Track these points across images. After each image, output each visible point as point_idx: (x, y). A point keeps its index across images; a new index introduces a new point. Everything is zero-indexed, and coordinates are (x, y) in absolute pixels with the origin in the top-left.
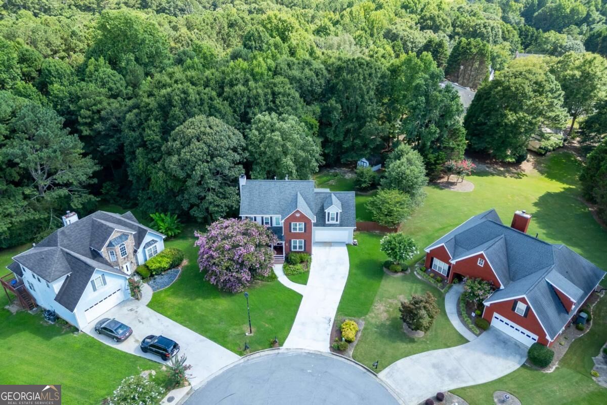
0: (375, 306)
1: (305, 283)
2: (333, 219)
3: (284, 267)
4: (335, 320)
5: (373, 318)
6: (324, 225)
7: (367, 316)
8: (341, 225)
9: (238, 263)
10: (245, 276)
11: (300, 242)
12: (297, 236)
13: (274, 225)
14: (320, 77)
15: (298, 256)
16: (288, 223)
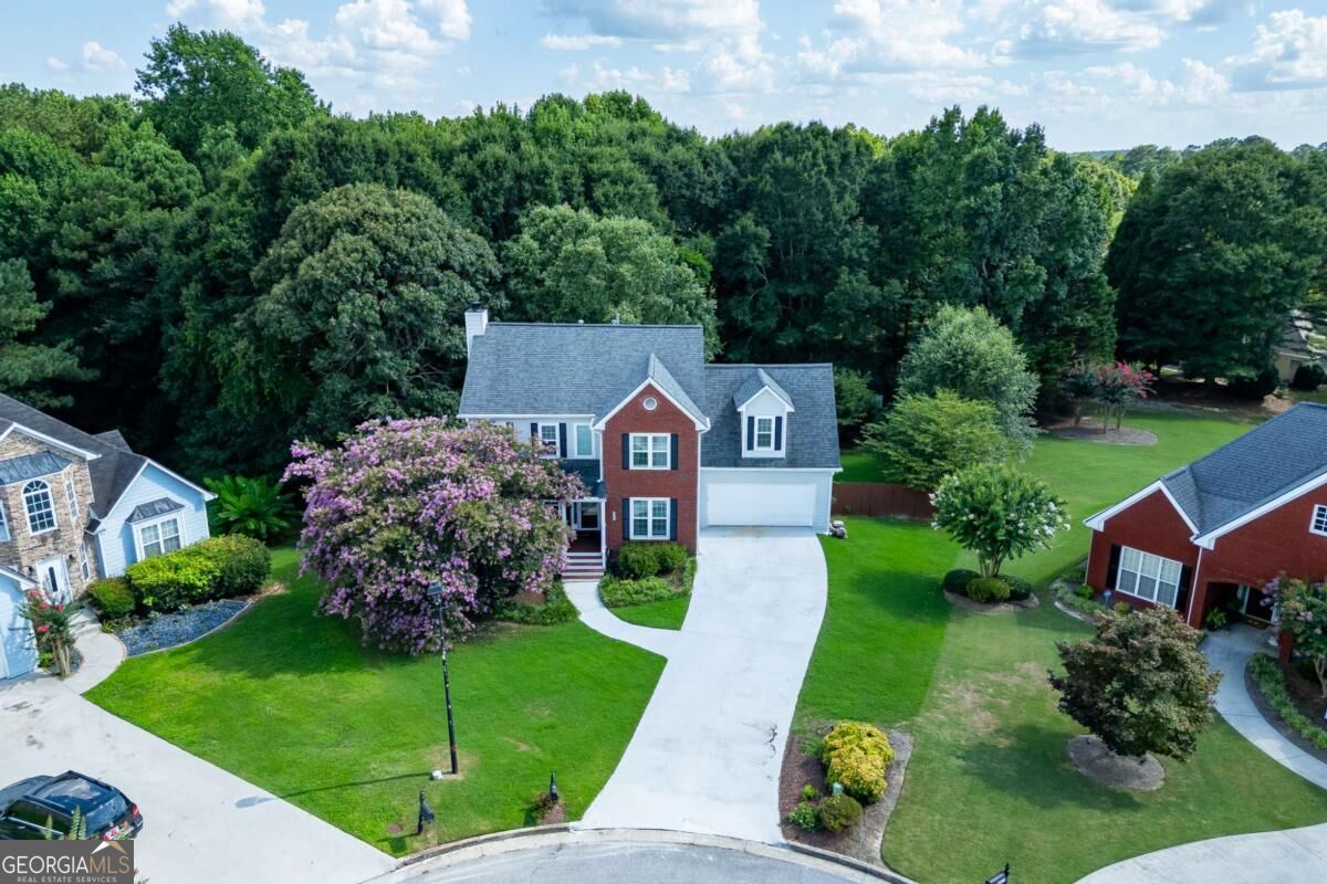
0: (942, 691)
1: (675, 623)
2: (764, 441)
3: (603, 587)
4: (793, 733)
5: (941, 725)
6: (737, 461)
7: (919, 720)
8: (792, 462)
9: (431, 535)
11: (658, 510)
12: (649, 484)
13: (574, 453)
15: (651, 551)
16: (616, 438)
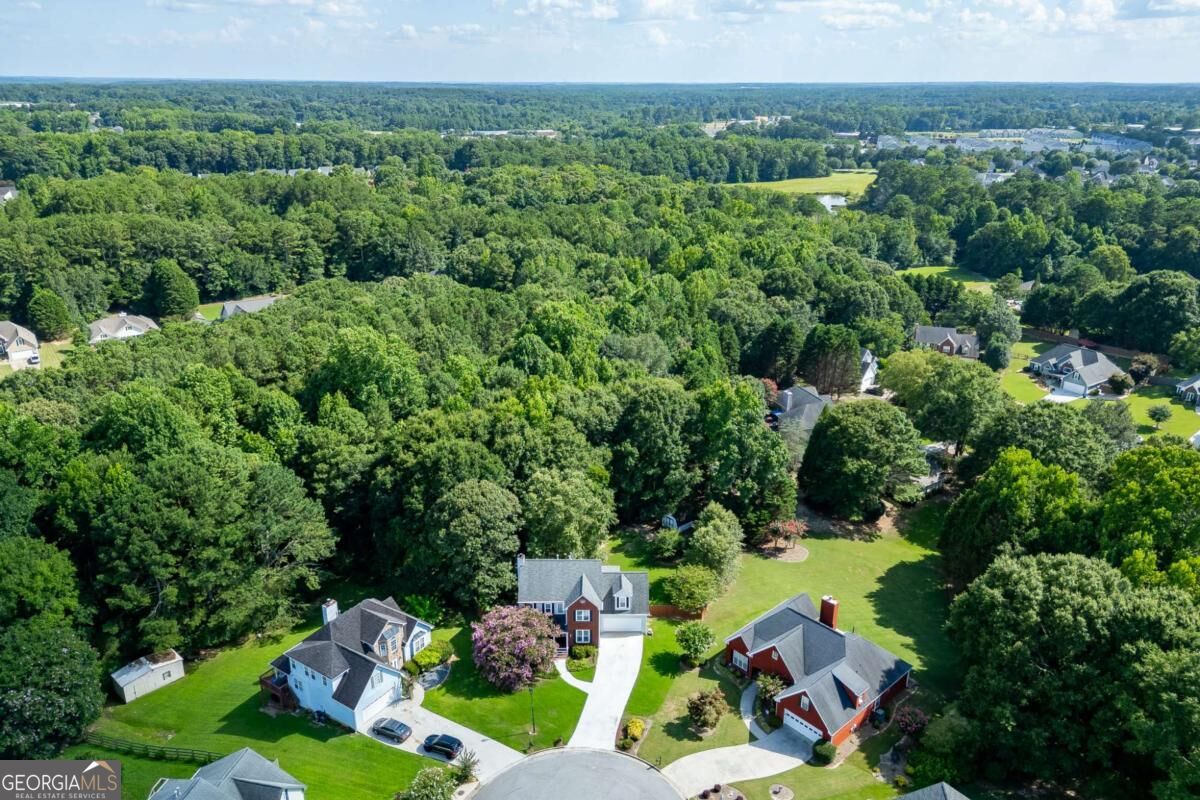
0: (666, 704)
1: (590, 679)
2: (623, 605)
3: (568, 663)
4: (621, 721)
5: (661, 716)
6: (613, 612)
7: (655, 715)
8: (633, 612)
9: (518, 658)
10: (526, 672)
11: (586, 633)
12: (582, 625)
13: (557, 612)
14: (611, 412)
15: (583, 648)
16: (572, 611)
